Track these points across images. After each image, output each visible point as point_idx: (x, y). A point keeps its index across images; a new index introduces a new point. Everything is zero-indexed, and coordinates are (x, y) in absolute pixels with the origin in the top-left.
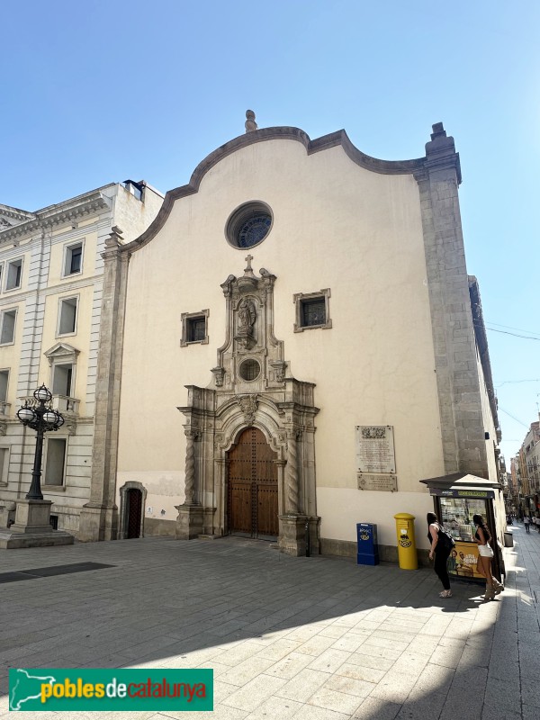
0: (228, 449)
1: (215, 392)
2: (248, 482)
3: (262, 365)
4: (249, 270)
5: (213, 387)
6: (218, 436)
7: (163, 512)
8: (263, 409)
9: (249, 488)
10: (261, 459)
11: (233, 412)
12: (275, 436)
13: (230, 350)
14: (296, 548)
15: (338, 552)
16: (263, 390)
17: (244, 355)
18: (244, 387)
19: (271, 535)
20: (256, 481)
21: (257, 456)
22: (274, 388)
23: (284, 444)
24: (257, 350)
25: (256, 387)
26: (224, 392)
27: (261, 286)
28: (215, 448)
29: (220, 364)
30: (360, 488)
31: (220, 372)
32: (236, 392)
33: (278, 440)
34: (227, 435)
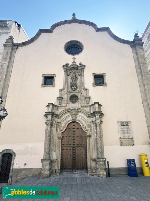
0: (63, 131)
1: (58, 106)
2: (71, 145)
3: (79, 97)
4: (74, 62)
5: (57, 105)
6: (59, 126)
7: (25, 164)
8: (80, 114)
9: (72, 148)
10: (77, 135)
11: (66, 115)
12: (85, 125)
13: (65, 90)
14: (105, 174)
15: (114, 173)
16: (80, 107)
17: (71, 93)
18: (71, 105)
19: (82, 169)
20: (75, 145)
21: (76, 134)
22: (85, 106)
23: (89, 129)
24: (77, 91)
25: (77, 105)
26: (62, 107)
27: (80, 68)
28: (57, 131)
29: (61, 95)
30: (121, 145)
31: (60, 99)
32: (68, 107)
33: (86, 127)
34: (63, 125)
